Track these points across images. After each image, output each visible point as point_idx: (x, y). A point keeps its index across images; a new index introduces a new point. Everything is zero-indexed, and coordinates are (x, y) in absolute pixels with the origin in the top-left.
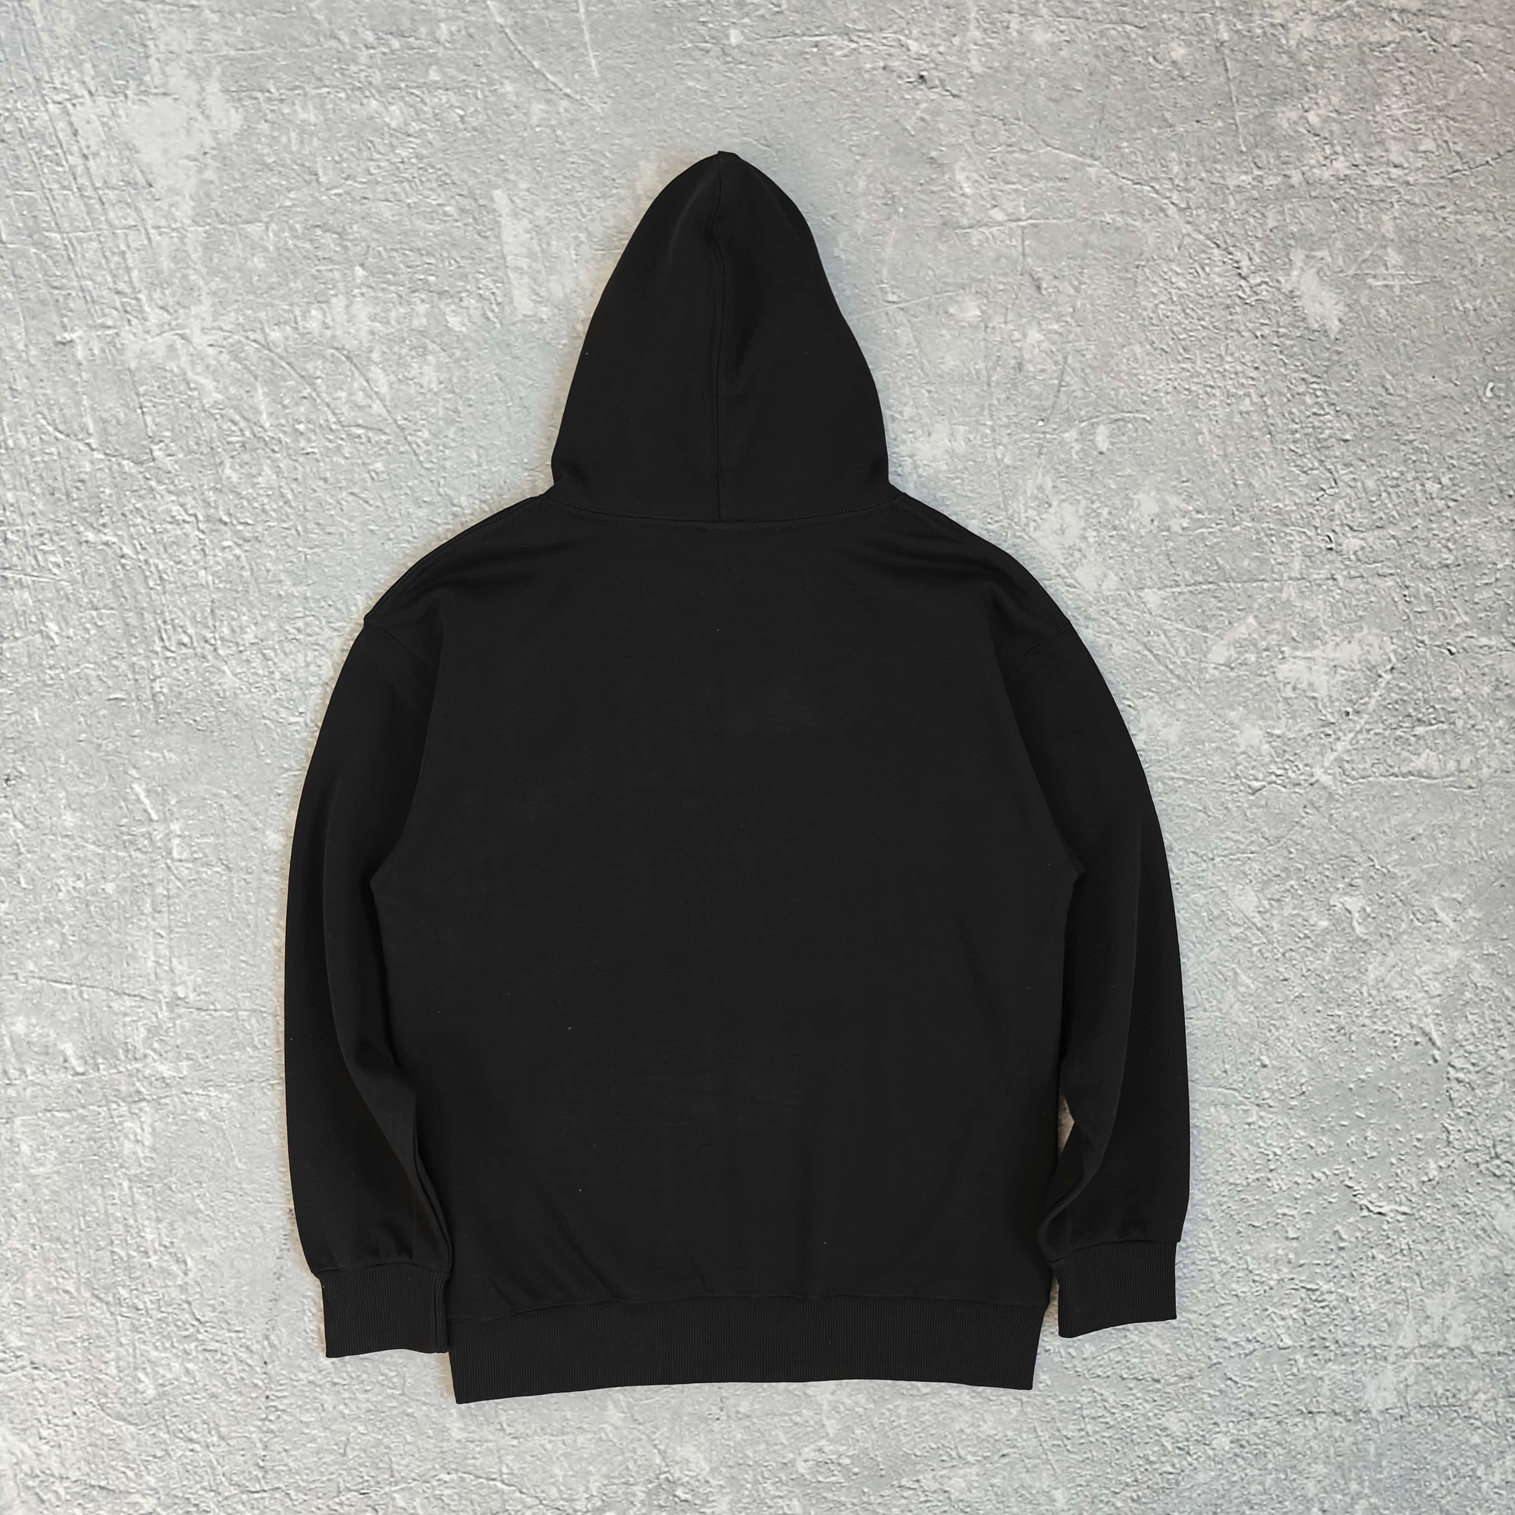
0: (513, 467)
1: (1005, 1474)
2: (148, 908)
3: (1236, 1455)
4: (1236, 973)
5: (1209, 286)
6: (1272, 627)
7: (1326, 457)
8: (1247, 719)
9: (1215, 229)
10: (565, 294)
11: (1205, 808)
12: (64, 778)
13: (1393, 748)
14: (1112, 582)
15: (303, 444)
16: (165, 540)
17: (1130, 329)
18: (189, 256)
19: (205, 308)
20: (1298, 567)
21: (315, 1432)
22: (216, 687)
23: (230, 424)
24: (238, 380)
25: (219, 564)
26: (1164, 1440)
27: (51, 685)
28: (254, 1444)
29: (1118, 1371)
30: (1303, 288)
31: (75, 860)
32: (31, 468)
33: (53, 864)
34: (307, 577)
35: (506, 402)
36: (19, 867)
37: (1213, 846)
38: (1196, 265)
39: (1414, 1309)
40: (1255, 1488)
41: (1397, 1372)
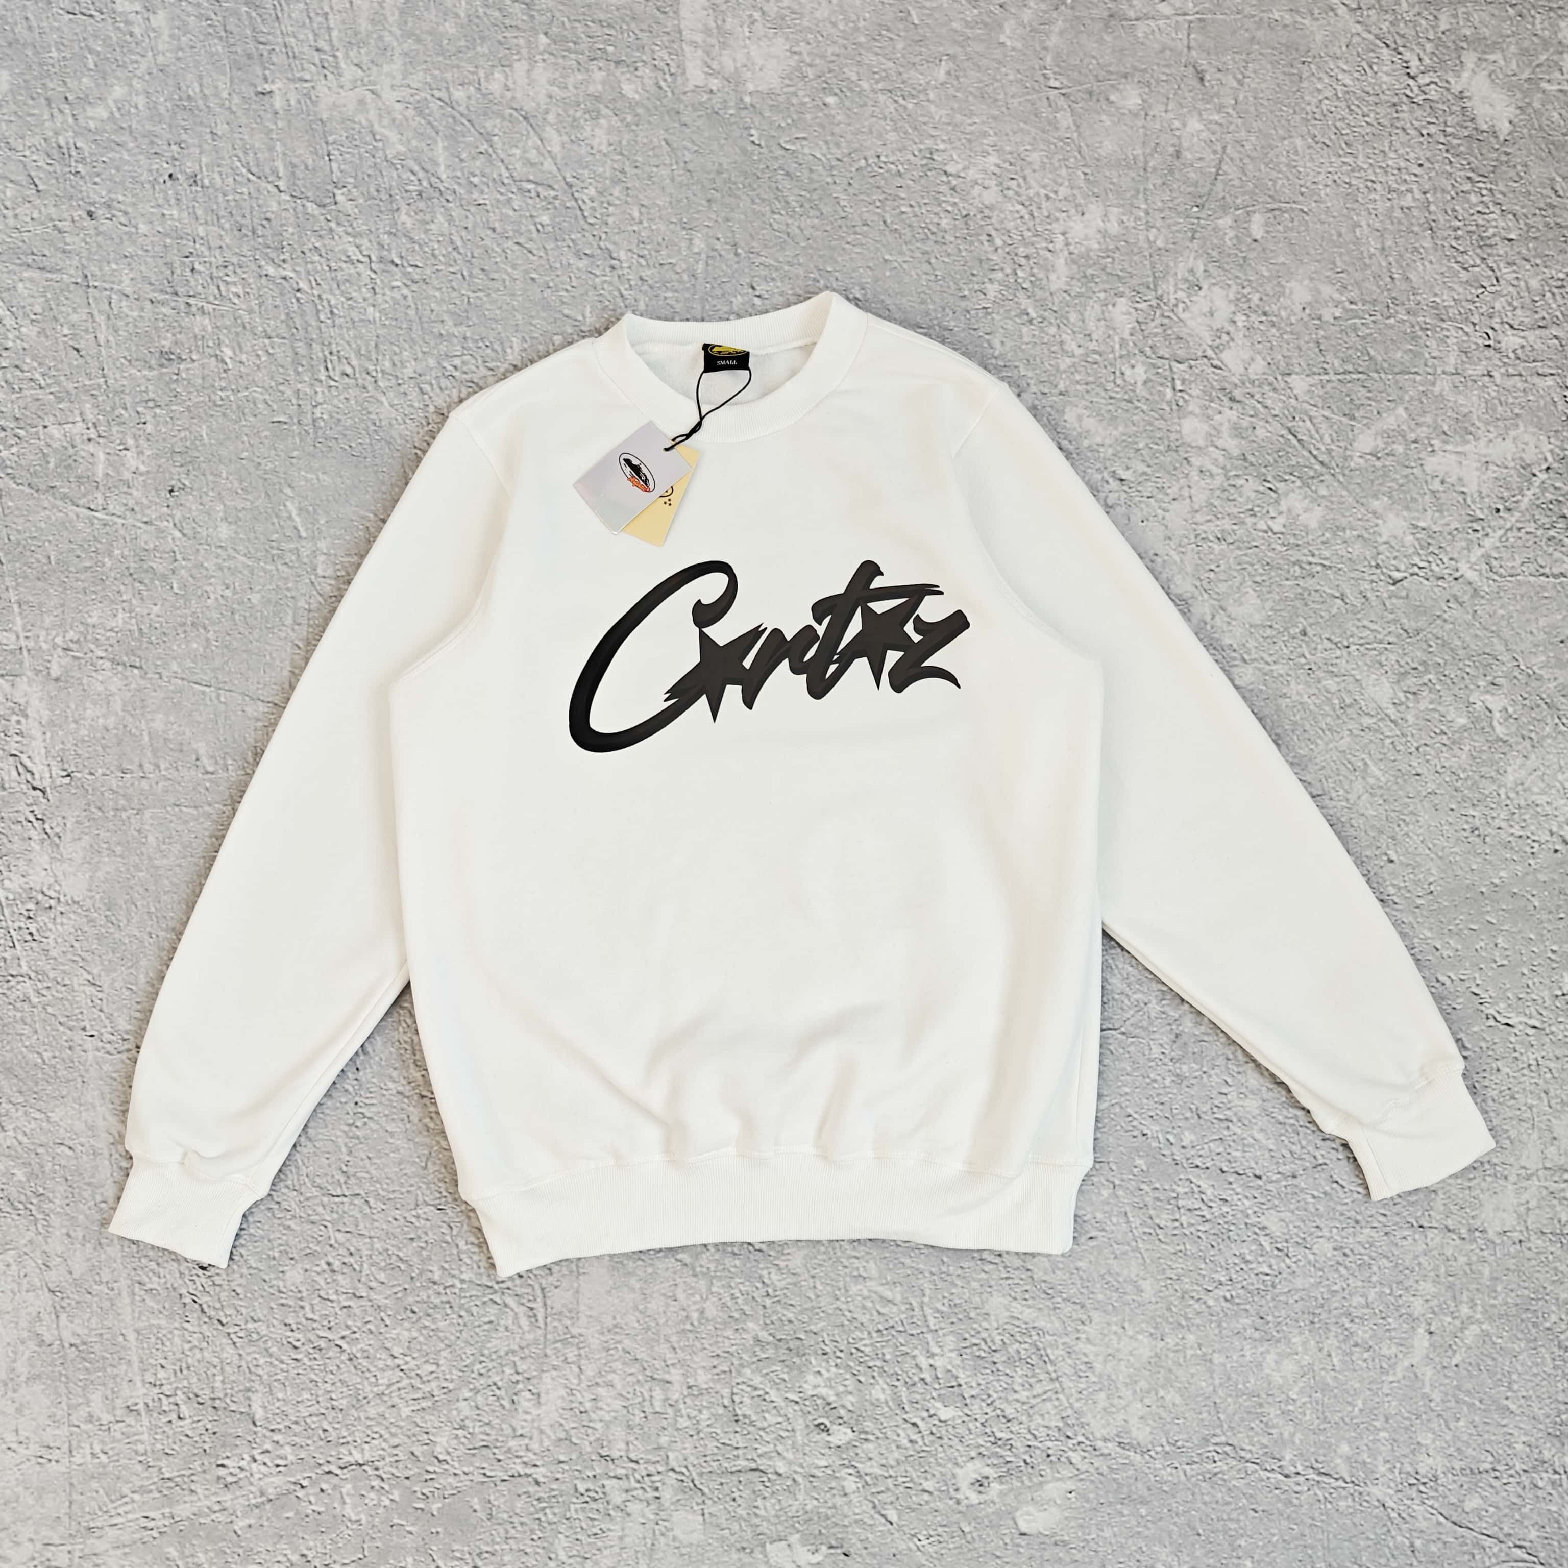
0: (672, 226)
1: (1092, 1258)
2: (289, 621)
3: (1339, 1263)
4: (1366, 764)
5: (1375, 84)
6: (1422, 419)
7: (1489, 255)
8: (1391, 510)
9: (1385, 29)
10: (736, 69)
11: (1342, 595)
12: (224, 493)
13: (1545, 548)
14: (1258, 367)
15: (476, 195)
16: (339, 277)
17: (1292, 123)
18: (386, 19)
19: (396, 67)
20: (1452, 360)
21: (399, 1142)
22: (373, 416)
23: (409, 174)
24: (422, 134)
25: (386, 302)
26: (1262, 1239)
27: (221, 406)
28: (339, 1148)
29: (1218, 1163)
30: (1473, 89)
31: (225, 570)
32: (223, 205)
33: (205, 573)
34: (467, 318)
35: (671, 165)
36: (174, 572)
37: (1349, 633)
38: (1364, 64)
39: (1540, 1129)
40: (1357, 1300)
41: (1518, 1193)
